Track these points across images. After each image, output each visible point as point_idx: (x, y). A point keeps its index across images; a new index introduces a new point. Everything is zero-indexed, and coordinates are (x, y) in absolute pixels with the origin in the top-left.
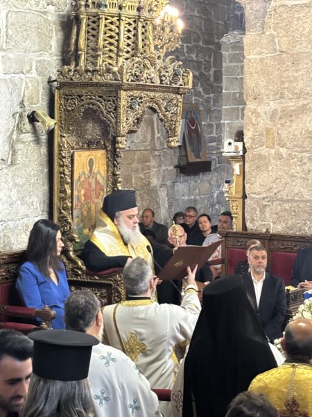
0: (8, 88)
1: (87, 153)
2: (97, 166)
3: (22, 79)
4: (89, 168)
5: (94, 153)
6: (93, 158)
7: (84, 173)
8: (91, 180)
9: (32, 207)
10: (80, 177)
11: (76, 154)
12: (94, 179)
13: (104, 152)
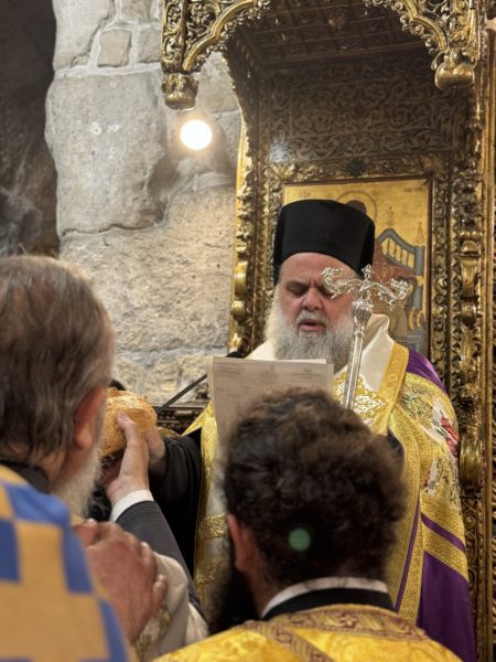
1: (335, 189)
5: (367, 187)
6: (363, 199)
11: (291, 193)
13: (412, 184)
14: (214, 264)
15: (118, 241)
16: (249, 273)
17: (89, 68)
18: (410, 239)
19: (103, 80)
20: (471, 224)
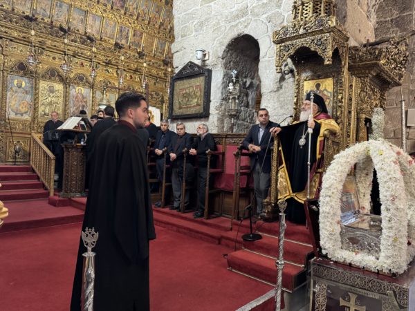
2: (324, 86)
4: (316, 89)
5: (321, 80)
6: (320, 83)
11: (305, 83)
13: (330, 79)
15: (273, 94)
16: (297, 100)
17: (267, 58)
18: (329, 90)
19: (269, 61)
20: (341, 87)
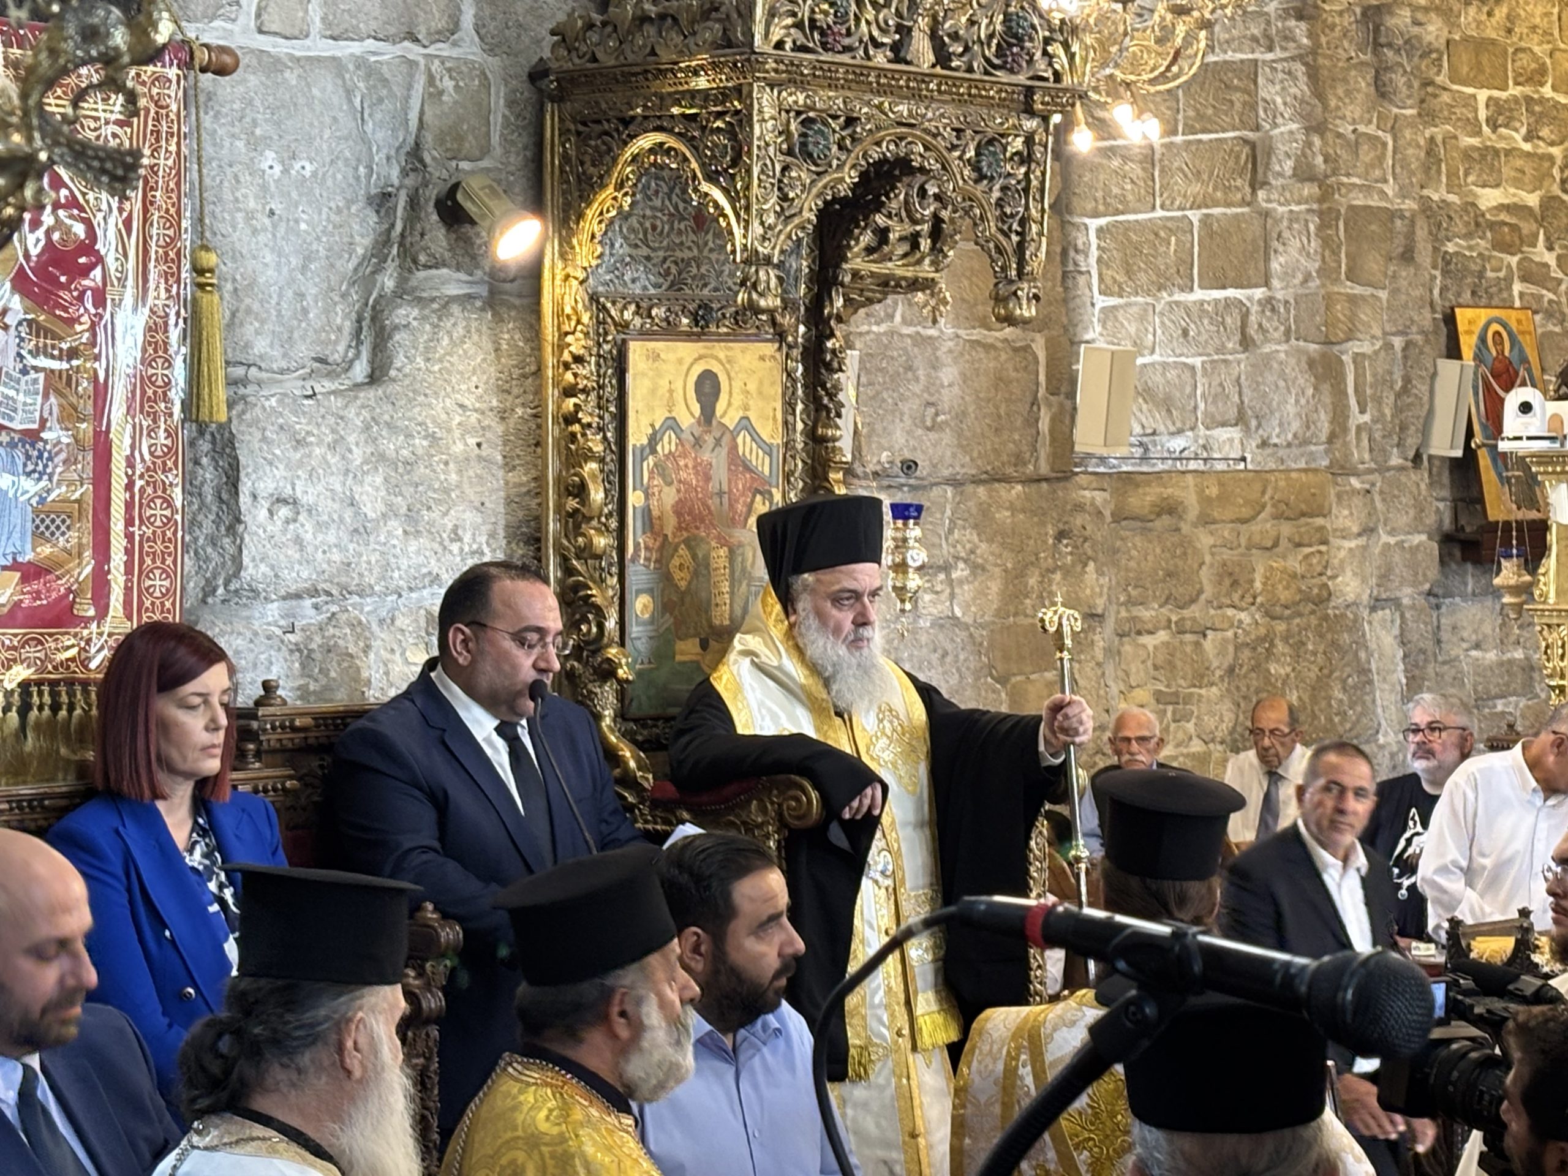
0: (349, 93)
1: (687, 350)
2: (737, 400)
3: (412, 64)
4: (696, 409)
5: (720, 350)
6: (716, 368)
7: (672, 424)
8: (706, 456)
9: (455, 547)
10: (654, 440)
11: (637, 352)
12: (724, 452)
14: (472, 441)
17: (239, 31)
18: (765, 433)
19: (272, 64)
